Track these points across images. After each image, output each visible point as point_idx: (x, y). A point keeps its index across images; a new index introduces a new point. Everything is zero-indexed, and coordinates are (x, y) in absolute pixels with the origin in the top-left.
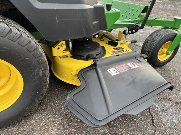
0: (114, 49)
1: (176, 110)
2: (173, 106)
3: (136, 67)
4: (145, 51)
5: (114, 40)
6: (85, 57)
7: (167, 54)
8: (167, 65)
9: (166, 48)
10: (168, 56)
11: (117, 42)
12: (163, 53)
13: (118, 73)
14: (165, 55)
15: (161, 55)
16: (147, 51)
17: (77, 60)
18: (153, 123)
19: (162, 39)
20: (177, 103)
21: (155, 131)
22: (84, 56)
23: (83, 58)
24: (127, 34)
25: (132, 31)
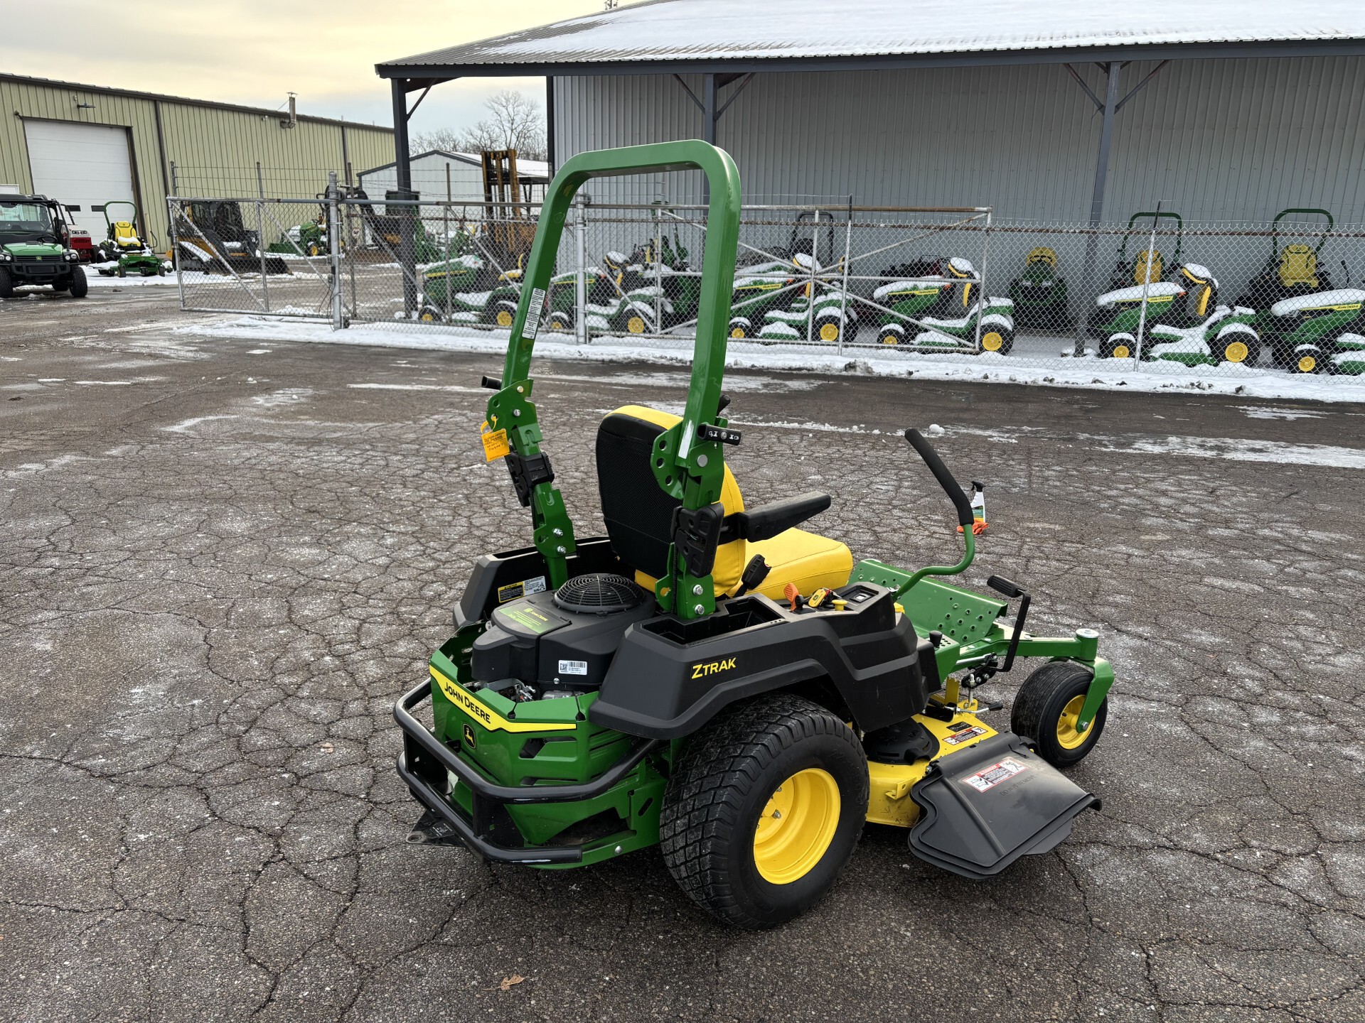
0: (949, 728)
1: (1121, 860)
2: (1113, 854)
3: (1020, 769)
4: (1022, 726)
5: (942, 705)
6: (902, 756)
7: (1080, 729)
8: (1086, 761)
9: (1074, 713)
10: (1085, 735)
11: (952, 709)
12: (1068, 728)
13: (990, 785)
14: (1074, 732)
15: (1063, 732)
16: (1029, 727)
17: (889, 766)
18: (1078, 886)
19: (1058, 693)
20: (1123, 848)
21: (1085, 898)
22: (897, 755)
23: (896, 758)
24: (973, 688)
25: (982, 678)
